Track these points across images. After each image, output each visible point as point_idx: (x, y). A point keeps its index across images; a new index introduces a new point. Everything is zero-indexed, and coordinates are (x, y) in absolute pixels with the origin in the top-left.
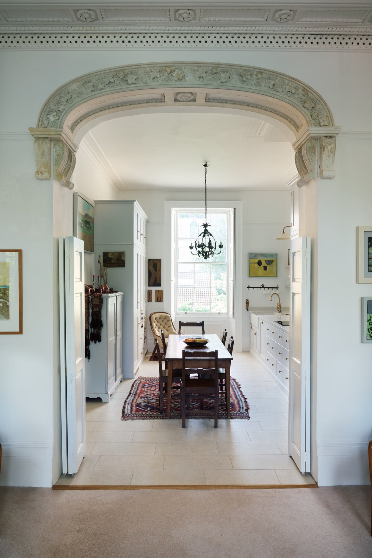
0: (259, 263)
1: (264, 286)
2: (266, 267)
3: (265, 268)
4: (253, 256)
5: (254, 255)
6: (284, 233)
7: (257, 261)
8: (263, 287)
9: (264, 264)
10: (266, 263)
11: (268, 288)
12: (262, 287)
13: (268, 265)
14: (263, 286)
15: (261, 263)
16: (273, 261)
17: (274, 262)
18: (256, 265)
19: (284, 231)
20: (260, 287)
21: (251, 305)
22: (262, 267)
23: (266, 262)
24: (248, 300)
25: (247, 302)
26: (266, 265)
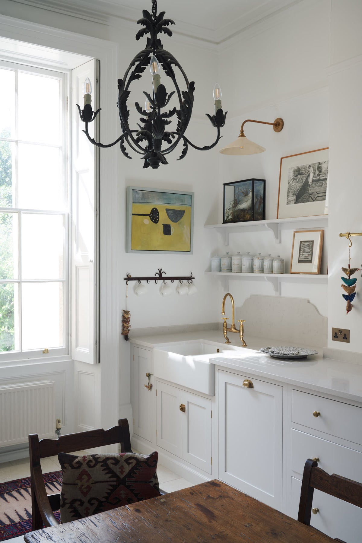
0: (154, 216)
1: (164, 275)
2: (169, 226)
3: (167, 230)
4: (141, 195)
5: (143, 194)
6: (242, 135)
7: (148, 209)
8: (161, 278)
9: (163, 218)
10: (169, 216)
11: (172, 279)
12: (157, 276)
13: (173, 221)
14: (160, 274)
15: (158, 215)
16: (184, 211)
17: (185, 213)
18: (147, 221)
19: (242, 132)
20: (153, 276)
21: (134, 324)
22: (160, 226)
23: (168, 213)
24: (126, 312)
25: (126, 316)
26: (169, 222)
